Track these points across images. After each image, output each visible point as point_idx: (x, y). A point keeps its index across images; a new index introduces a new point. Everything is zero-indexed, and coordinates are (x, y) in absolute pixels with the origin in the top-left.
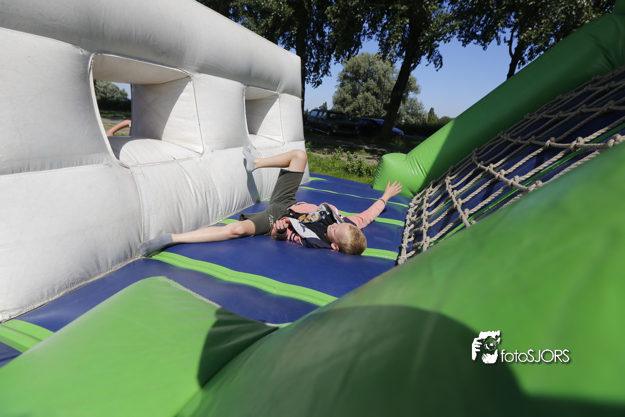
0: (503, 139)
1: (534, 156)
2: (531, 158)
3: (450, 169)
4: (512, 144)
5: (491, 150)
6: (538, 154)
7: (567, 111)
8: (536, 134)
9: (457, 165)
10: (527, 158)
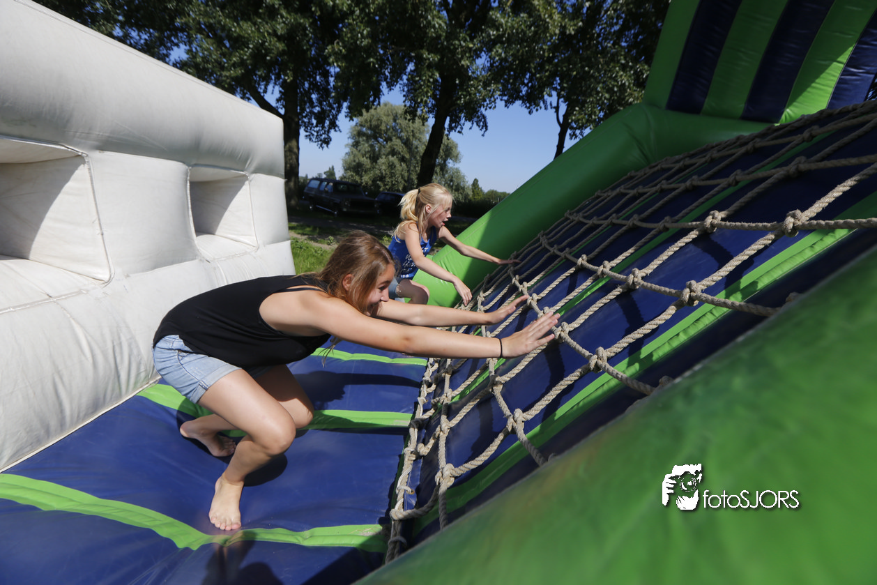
0: (541, 245)
1: (567, 277)
2: (564, 280)
3: (485, 279)
4: (548, 254)
5: (528, 258)
6: (571, 274)
7: (601, 218)
8: (571, 245)
9: (493, 273)
10: (559, 280)
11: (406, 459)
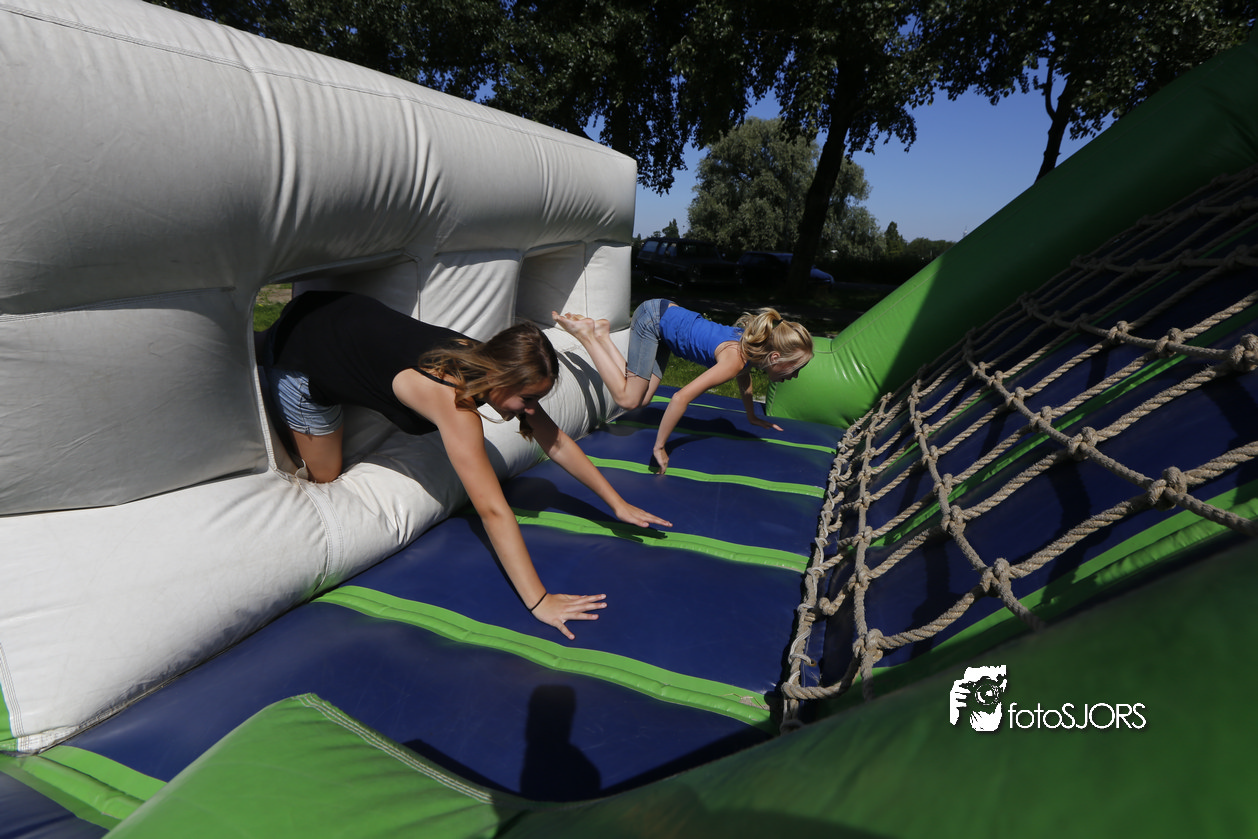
0: (1025, 314)
1: (1085, 359)
2: (1078, 364)
3: (920, 371)
4: (1042, 327)
5: (1001, 336)
6: (1093, 355)
7: (1154, 260)
10: (1069, 364)
11: (802, 619)
